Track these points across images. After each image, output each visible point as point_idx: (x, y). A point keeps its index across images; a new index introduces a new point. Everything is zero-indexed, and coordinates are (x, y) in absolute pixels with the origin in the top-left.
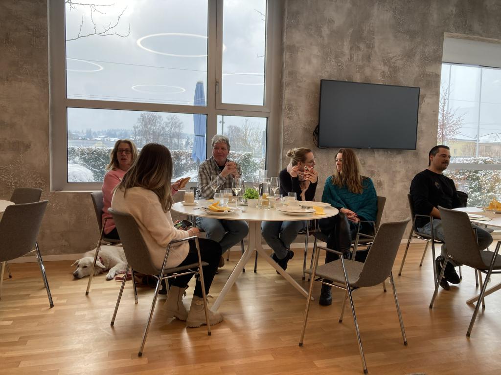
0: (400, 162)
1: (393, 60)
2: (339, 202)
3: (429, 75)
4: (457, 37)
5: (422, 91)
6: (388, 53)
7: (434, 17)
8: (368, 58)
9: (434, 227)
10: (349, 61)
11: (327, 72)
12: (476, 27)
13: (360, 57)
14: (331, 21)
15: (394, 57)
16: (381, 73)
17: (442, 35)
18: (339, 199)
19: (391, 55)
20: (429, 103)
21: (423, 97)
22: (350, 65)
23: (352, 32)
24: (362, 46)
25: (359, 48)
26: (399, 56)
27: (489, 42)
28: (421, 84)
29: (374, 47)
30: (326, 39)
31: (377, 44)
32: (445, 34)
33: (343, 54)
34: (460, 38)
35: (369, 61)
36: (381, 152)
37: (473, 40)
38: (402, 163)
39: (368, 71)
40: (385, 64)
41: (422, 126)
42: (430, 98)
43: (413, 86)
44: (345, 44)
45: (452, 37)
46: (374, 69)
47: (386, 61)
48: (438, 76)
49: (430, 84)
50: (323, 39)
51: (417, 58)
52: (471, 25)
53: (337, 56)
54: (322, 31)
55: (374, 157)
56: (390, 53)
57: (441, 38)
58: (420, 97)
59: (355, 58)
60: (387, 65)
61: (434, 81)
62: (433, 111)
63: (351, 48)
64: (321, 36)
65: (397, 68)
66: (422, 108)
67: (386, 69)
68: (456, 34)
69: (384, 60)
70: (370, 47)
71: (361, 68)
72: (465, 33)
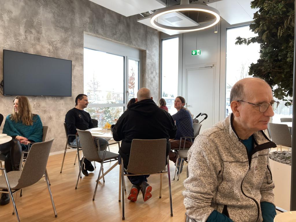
0: (62, 104)
1: (55, 43)
2: (15, 132)
3: (77, 54)
4: (91, 35)
5: (73, 63)
6: (51, 38)
7: (78, 22)
8: (38, 39)
9: (78, 141)
10: (24, 39)
11: (9, 45)
12: (100, 31)
13: (32, 38)
14: (10, 12)
15: (55, 41)
16: (47, 50)
17: (83, 33)
18: (15, 130)
19: (53, 40)
20: (78, 70)
21: (74, 66)
22: (26, 42)
23: (26, 21)
24: (33, 31)
25: (31, 32)
26: (59, 41)
27: (107, 40)
28: (73, 59)
29: (41, 33)
30: (6, 23)
31: (43, 32)
32: (84, 32)
33: (20, 34)
34: (93, 36)
35: (39, 42)
36: (50, 98)
37: (99, 38)
38: (63, 105)
39: (38, 48)
40: (50, 45)
41: (74, 83)
42: (78, 67)
43: (68, 59)
44: (21, 28)
45: (88, 34)
46: (42, 46)
47: (51, 43)
48: (82, 55)
49: (78, 59)
50: (4, 23)
51: (69, 43)
52: (97, 30)
53: (15, 36)
54: (3, 17)
55: (46, 101)
56: (52, 38)
57: (82, 34)
58: (72, 66)
59: (29, 38)
60: (51, 45)
61: (80, 58)
62: (81, 75)
63: (26, 32)
64: (3, 20)
65: (58, 48)
66: (74, 73)
67: (51, 48)
68: (90, 33)
69: (49, 42)
70: (39, 32)
71: (33, 45)
72: (94, 33)
